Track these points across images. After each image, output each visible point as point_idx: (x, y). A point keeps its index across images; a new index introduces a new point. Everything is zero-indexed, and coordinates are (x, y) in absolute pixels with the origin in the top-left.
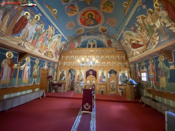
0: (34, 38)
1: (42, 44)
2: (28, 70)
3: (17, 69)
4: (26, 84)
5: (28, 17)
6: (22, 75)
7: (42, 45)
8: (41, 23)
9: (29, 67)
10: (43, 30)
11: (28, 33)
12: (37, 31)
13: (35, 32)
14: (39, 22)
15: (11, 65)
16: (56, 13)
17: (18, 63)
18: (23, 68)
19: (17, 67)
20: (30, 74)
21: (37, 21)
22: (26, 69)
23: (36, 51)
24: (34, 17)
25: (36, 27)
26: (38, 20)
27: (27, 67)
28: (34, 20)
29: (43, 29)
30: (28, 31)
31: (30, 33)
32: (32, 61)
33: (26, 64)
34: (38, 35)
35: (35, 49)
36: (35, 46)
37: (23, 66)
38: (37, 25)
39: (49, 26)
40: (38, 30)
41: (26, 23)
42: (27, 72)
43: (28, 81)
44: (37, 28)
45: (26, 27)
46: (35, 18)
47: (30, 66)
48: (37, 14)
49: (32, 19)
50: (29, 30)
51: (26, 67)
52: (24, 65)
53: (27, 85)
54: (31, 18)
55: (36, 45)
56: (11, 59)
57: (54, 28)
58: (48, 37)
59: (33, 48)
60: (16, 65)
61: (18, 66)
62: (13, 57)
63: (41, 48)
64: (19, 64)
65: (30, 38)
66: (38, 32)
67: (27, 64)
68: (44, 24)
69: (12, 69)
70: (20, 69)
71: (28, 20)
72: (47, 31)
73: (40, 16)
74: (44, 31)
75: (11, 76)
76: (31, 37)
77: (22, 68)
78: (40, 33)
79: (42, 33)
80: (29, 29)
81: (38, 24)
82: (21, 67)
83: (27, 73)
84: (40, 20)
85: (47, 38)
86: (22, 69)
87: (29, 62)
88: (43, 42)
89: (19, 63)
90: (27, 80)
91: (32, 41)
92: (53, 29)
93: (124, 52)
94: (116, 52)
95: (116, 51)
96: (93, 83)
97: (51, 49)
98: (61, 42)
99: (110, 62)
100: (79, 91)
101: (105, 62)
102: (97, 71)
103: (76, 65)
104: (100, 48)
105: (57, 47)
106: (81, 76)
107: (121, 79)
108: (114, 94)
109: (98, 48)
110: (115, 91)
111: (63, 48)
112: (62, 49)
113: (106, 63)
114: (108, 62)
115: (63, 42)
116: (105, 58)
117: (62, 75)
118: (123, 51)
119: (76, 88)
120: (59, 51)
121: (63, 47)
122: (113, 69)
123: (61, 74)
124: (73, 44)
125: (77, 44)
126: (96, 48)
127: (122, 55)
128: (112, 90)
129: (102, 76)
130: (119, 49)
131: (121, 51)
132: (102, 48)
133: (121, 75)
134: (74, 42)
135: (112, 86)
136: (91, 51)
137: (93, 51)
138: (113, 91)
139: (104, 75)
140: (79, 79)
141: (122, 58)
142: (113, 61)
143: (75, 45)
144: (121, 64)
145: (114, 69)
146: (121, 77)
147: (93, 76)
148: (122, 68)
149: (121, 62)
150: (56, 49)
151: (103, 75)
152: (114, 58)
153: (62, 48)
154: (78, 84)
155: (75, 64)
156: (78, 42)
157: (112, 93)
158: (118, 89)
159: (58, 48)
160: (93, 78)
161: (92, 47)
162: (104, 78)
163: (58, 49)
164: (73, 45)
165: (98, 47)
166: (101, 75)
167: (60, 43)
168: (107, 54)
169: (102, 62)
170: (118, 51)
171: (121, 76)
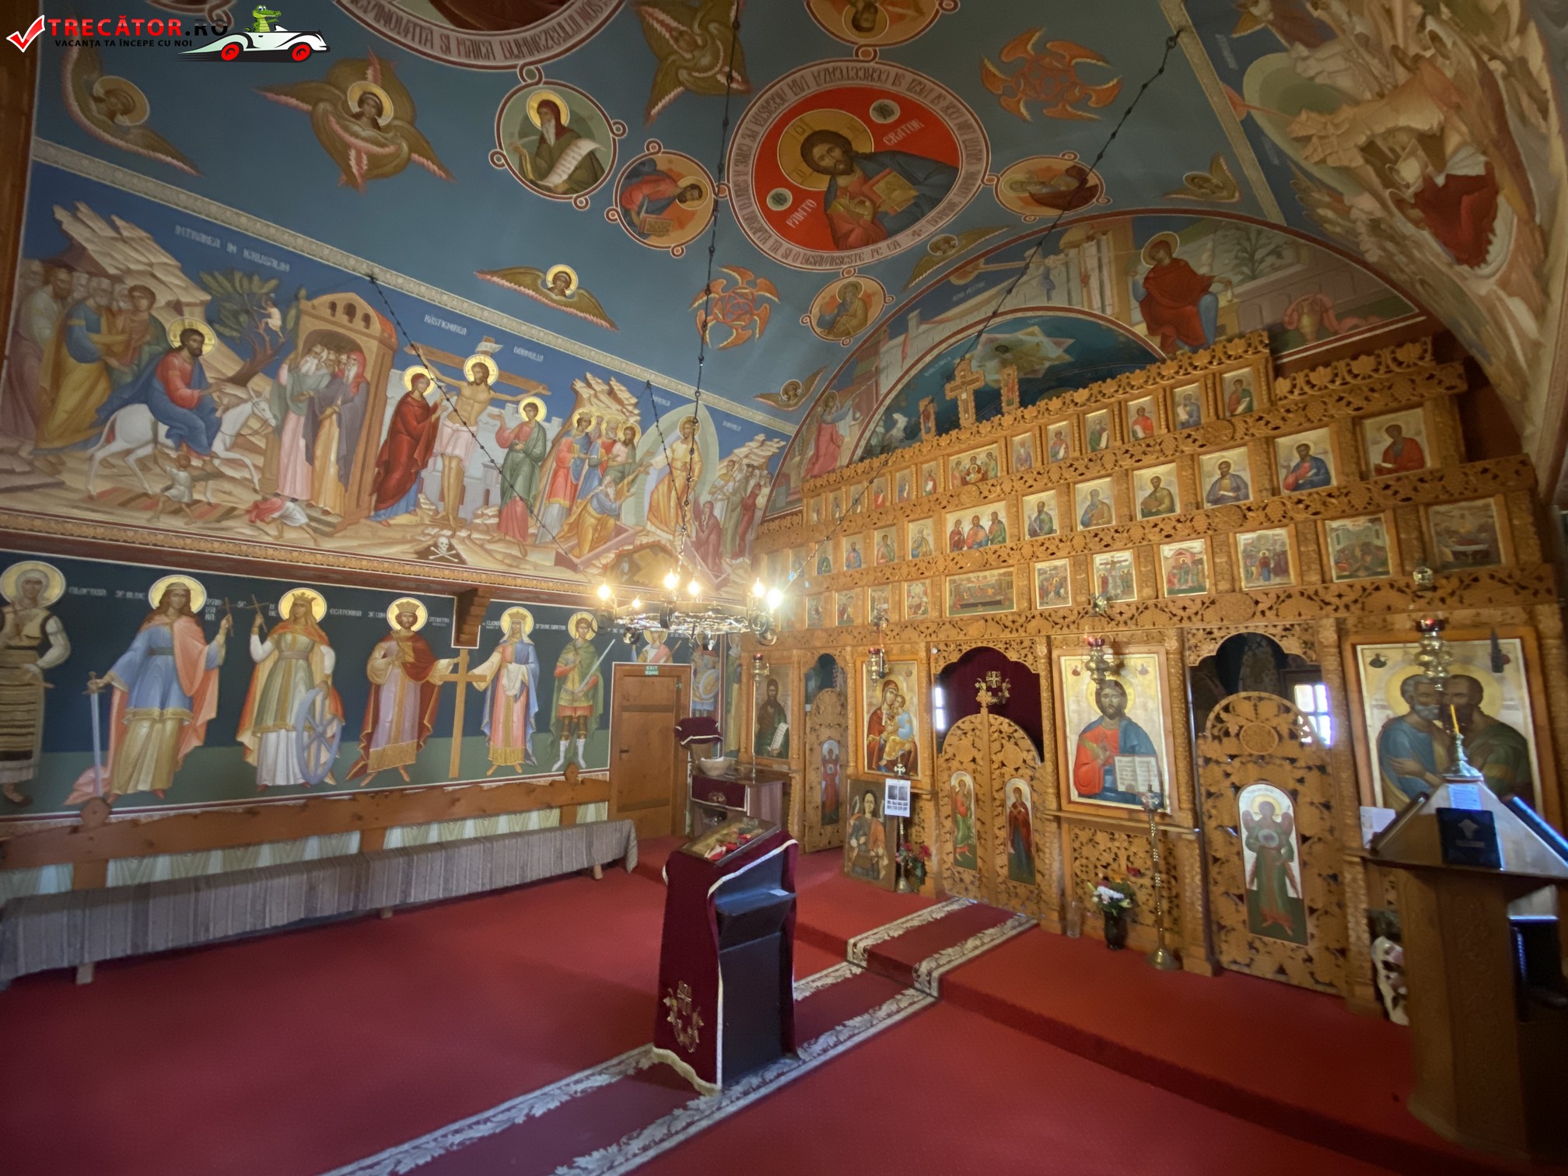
0: (507, 490)
1: (570, 511)
2: (518, 685)
3: (449, 687)
4: (511, 770)
5: (431, 393)
6: (486, 720)
7: (572, 519)
8: (517, 392)
9: (523, 668)
10: (545, 425)
11: (461, 473)
12: (512, 448)
13: (499, 455)
14: (505, 392)
15: (418, 670)
16: (573, 287)
17: (455, 654)
18: (489, 679)
19: (453, 678)
20: (535, 709)
21: (490, 388)
22: (504, 681)
23: (536, 566)
24: (462, 377)
25: (498, 423)
26: (491, 380)
27: (513, 667)
28: (467, 391)
29: (548, 419)
30: (454, 464)
31: (475, 469)
32: (543, 626)
33: (503, 653)
34: (525, 469)
35: (525, 554)
36: (524, 534)
37: (485, 669)
38: (495, 411)
39: (579, 385)
40: (517, 437)
41: (435, 427)
42: (516, 698)
43: (527, 756)
44: (502, 429)
45: (437, 448)
46: (471, 378)
47: (532, 658)
48: (471, 352)
49: (458, 392)
50: (460, 460)
51: (504, 672)
52: (495, 658)
53: (520, 777)
54: (449, 390)
55: (532, 531)
56: (418, 633)
57: (613, 383)
58: (598, 454)
59: (515, 552)
60: (444, 665)
61: (455, 670)
62: (428, 624)
63: (574, 542)
64: (463, 659)
65: (481, 500)
66: (519, 447)
67: (509, 651)
68: (540, 390)
69: (426, 690)
70: (469, 685)
71: (436, 407)
72: (579, 421)
73: (493, 356)
74: (553, 428)
75: (421, 728)
76: (487, 493)
77: (482, 678)
78: (538, 451)
79: (549, 445)
80: (457, 452)
81: (501, 404)
82: (478, 671)
83: (518, 708)
84: (500, 376)
85: (592, 467)
86: (480, 686)
87: (526, 640)
88: (573, 499)
89: (464, 649)
90: (519, 746)
91: (500, 514)
92: (611, 393)
93: (1409, 352)
94: (1282, 385)
95: (1279, 371)
96: (1012, 800)
97: (649, 527)
98: (725, 451)
99: (1197, 545)
100: (874, 868)
101: (1126, 556)
102: (1040, 669)
103: (850, 620)
104: (1055, 403)
105: (704, 498)
106: (892, 717)
107: (1410, 764)
108: (1298, 975)
109: (1030, 411)
110: (1312, 948)
111: (766, 491)
112: (761, 501)
113: (1147, 555)
114: (1167, 550)
115: (741, 452)
116: (1126, 497)
117: (770, 710)
118: (1400, 339)
119: (857, 831)
120: (730, 527)
121: (758, 486)
122: (1258, 626)
123: (761, 703)
124: (825, 438)
125: (850, 432)
126: (1007, 420)
127: (1379, 400)
128: (1260, 924)
129: (1111, 726)
130: (1321, 331)
131: (1356, 352)
132: (1081, 395)
133: (1403, 708)
134: (834, 422)
135: (1250, 857)
136: (965, 458)
137: (982, 454)
138: (1276, 931)
139: (1128, 712)
140: (882, 749)
141: (1404, 453)
142: (1243, 517)
143: (835, 440)
144: (1386, 540)
145: (1275, 633)
146: (1404, 740)
147: (1004, 723)
148: (1393, 597)
149: (1371, 510)
150: (698, 514)
151: (1118, 713)
152: (1246, 476)
153: (754, 495)
154: (869, 797)
155: (842, 612)
156: (857, 407)
157: (1264, 967)
158: (1358, 929)
159: (711, 505)
160: (1009, 746)
161: (967, 417)
162: (1131, 751)
163: (717, 512)
164: (822, 451)
165: (1028, 398)
166: (1096, 714)
167: (719, 469)
168: (1149, 450)
169: (1099, 559)
170: (1312, 364)
171: (1389, 729)
